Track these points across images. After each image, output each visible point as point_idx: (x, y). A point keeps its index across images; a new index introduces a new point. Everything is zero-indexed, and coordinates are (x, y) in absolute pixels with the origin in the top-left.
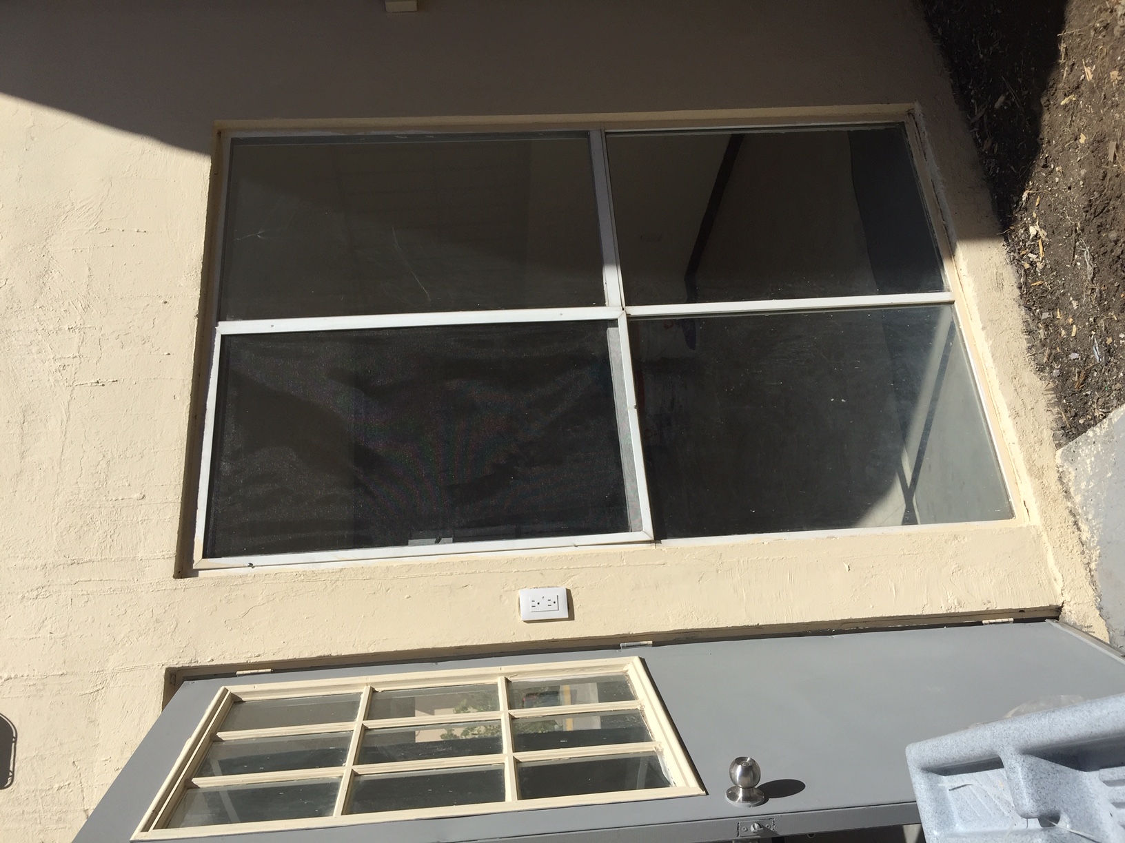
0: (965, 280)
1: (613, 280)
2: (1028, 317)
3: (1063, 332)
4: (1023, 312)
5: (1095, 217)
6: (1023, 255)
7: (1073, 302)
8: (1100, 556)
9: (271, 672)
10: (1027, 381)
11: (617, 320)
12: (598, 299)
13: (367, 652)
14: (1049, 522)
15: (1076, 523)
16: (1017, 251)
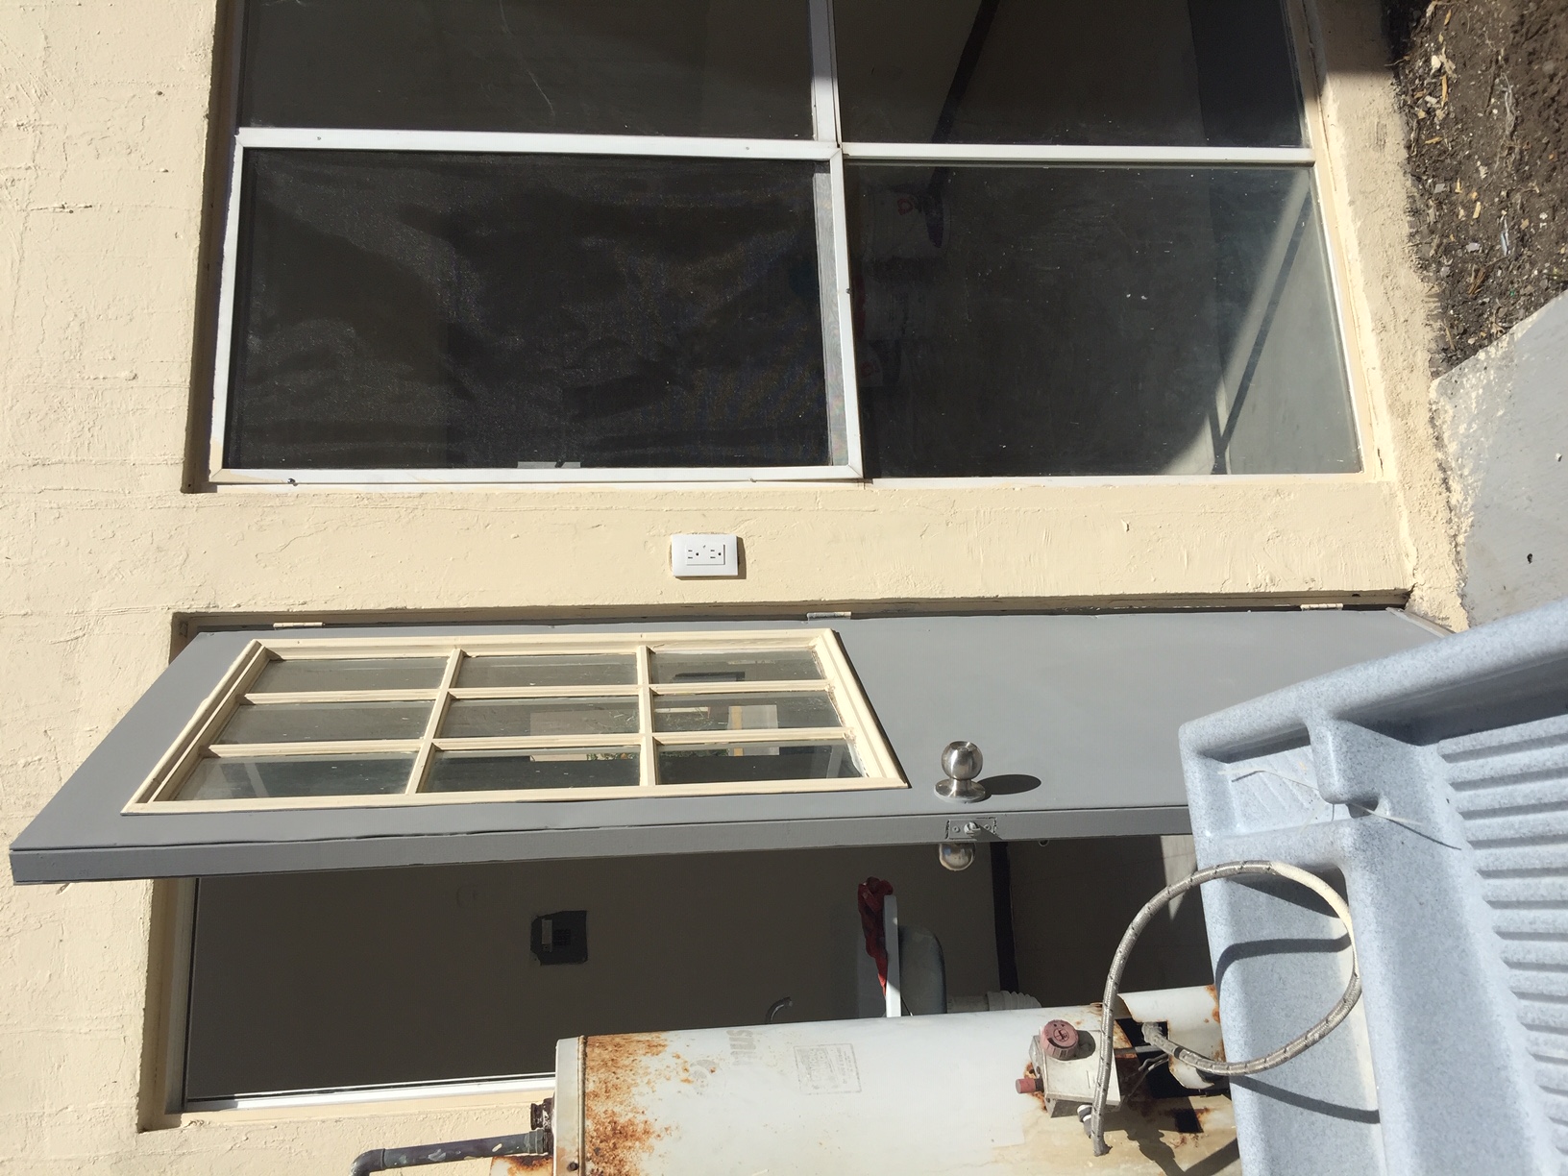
0: (1333, 132)
1: (825, 102)
2: (1414, 190)
3: (1462, 212)
4: (1409, 183)
5: (1526, 40)
6: (1418, 99)
7: (1481, 168)
8: (1472, 526)
9: (323, 627)
10: (1402, 282)
11: (829, 161)
12: (803, 129)
13: (456, 607)
14: (1408, 479)
15: (1445, 481)
16: (1410, 93)
